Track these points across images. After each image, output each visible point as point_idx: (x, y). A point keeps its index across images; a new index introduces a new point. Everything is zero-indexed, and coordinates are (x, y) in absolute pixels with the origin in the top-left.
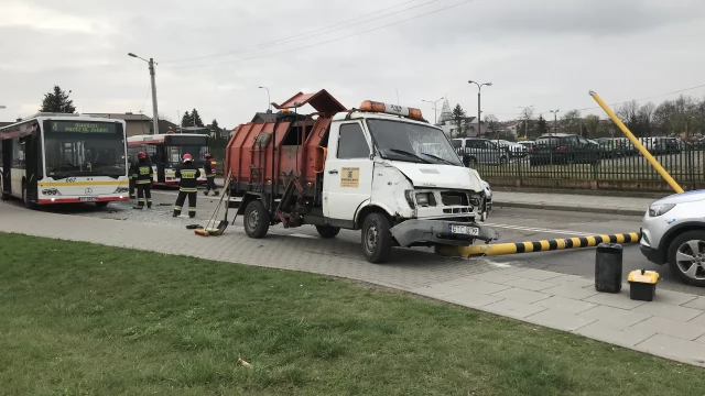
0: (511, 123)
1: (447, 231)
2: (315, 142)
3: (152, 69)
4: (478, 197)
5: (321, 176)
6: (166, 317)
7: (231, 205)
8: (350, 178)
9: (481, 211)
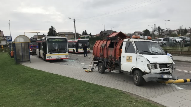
0: (176, 30)
1: (161, 77)
2: (118, 47)
3: (74, 21)
4: (171, 65)
5: (120, 58)
6: (76, 104)
7: (95, 63)
8: (129, 59)
9: (171, 69)
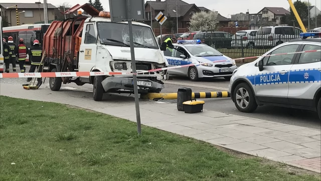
4: (162, 66)
8: (88, 55)
9: (163, 74)
